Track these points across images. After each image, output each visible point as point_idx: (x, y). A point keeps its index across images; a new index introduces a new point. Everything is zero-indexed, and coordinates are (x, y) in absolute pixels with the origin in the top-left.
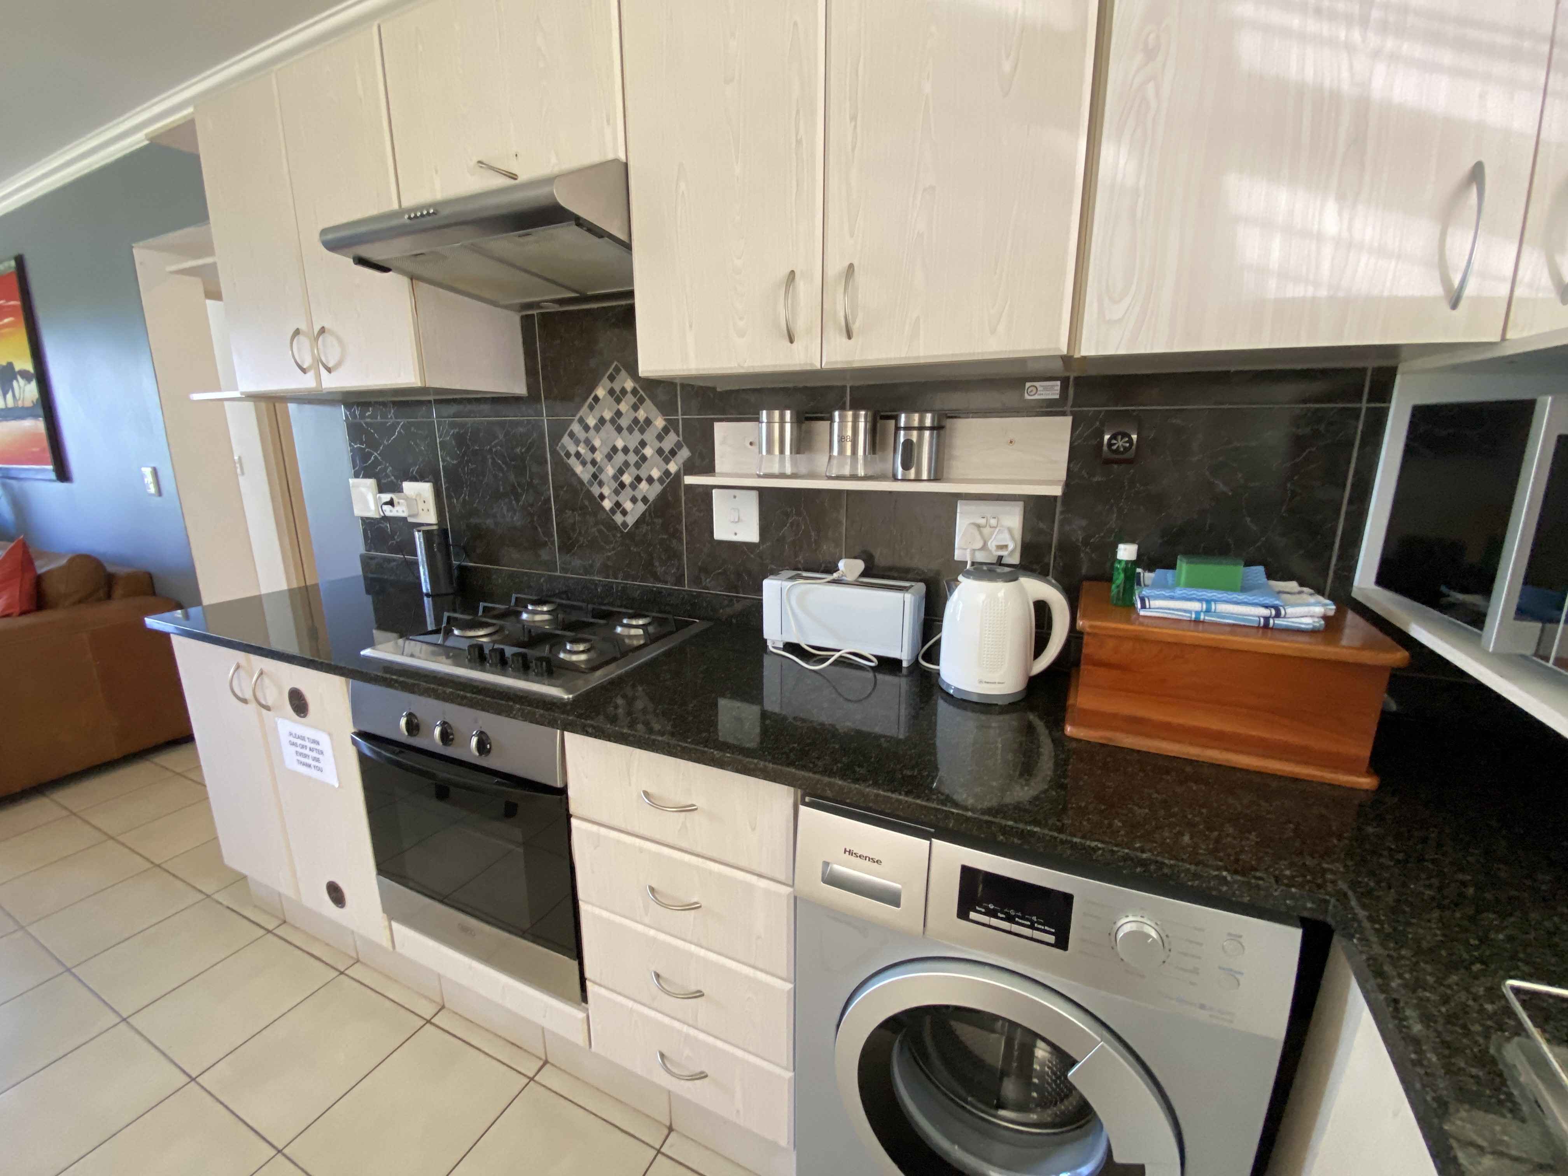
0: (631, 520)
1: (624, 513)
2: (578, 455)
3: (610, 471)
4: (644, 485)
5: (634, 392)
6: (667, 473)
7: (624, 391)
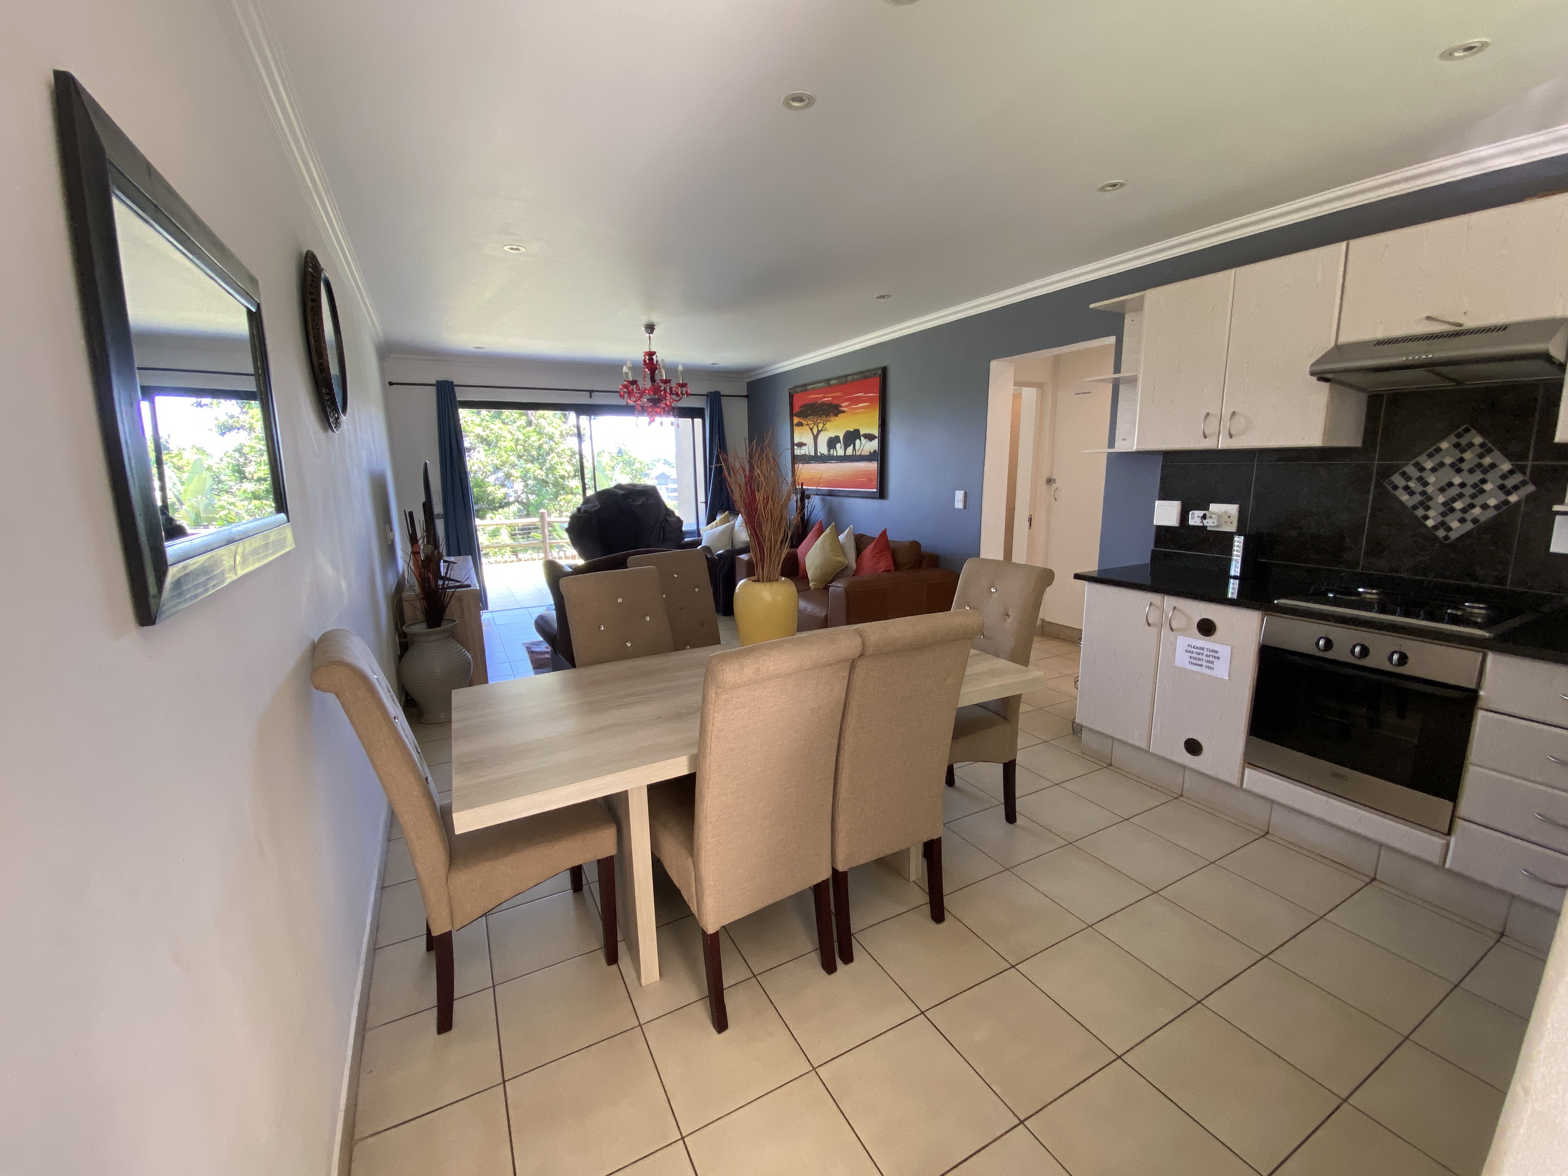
0: (1453, 535)
1: (1449, 529)
2: (1406, 488)
3: (1441, 499)
4: (1477, 511)
5: (1482, 445)
6: (1506, 502)
7: (1471, 445)
